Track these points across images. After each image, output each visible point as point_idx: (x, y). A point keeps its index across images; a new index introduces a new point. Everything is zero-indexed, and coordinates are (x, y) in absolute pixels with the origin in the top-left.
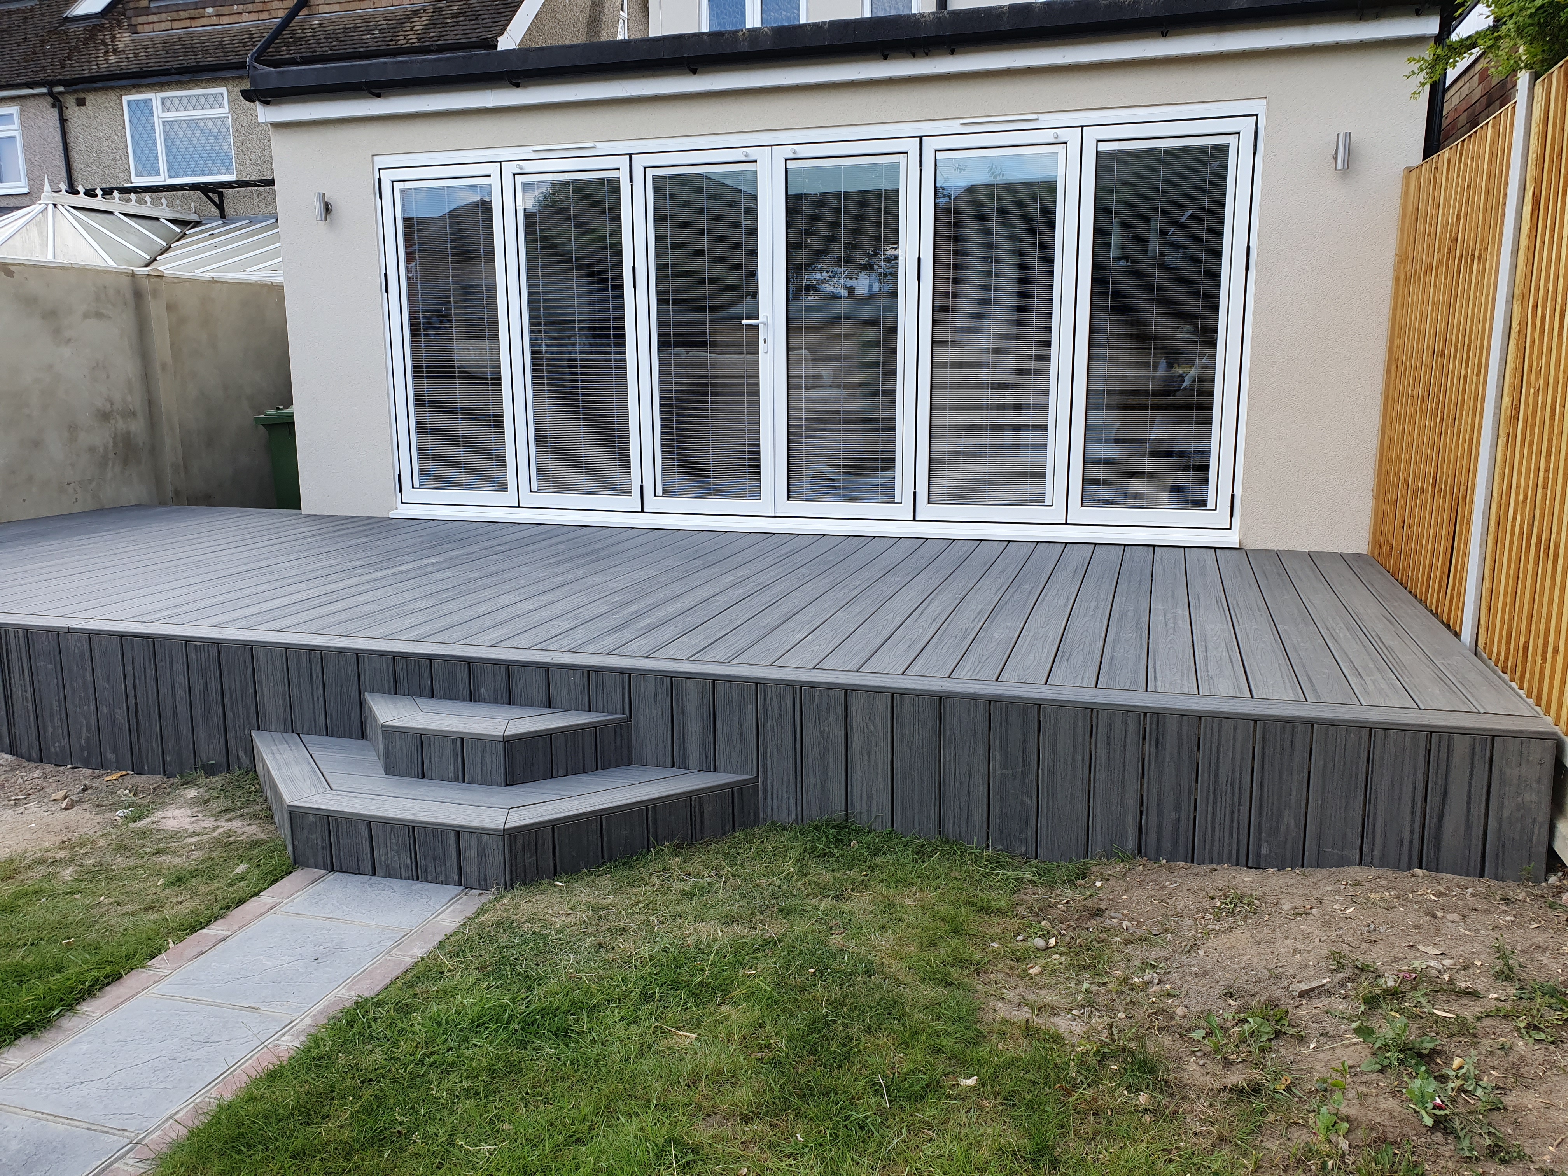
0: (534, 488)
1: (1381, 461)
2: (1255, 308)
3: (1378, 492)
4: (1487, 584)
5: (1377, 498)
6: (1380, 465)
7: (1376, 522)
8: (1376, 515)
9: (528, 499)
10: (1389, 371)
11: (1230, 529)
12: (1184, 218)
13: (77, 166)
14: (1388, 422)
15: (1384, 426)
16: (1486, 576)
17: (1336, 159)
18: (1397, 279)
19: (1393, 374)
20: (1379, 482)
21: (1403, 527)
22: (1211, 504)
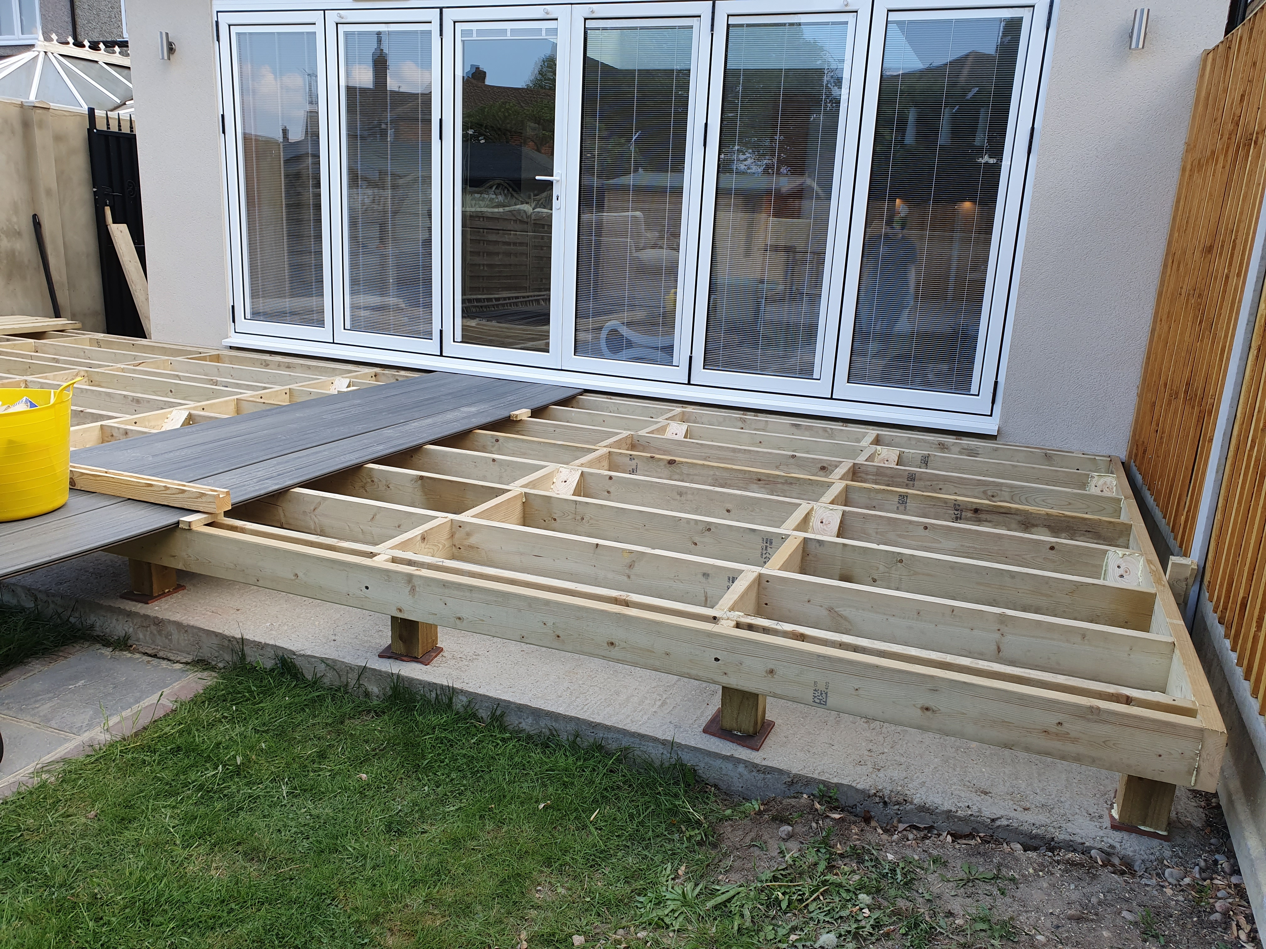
0: (348, 326)
1: (1148, 358)
2: (1033, 192)
3: (1142, 389)
4: (1219, 516)
5: (1140, 396)
6: (1147, 363)
7: (1137, 421)
8: (1138, 414)
9: (342, 336)
10: (1165, 266)
11: (991, 415)
12: (970, 95)
13: (80, 22)
14: (1159, 319)
15: (1155, 322)
16: (1220, 505)
17: (1131, 37)
18: (1184, 169)
19: (1169, 270)
20: (1144, 380)
21: (1157, 431)
22: (974, 389)
